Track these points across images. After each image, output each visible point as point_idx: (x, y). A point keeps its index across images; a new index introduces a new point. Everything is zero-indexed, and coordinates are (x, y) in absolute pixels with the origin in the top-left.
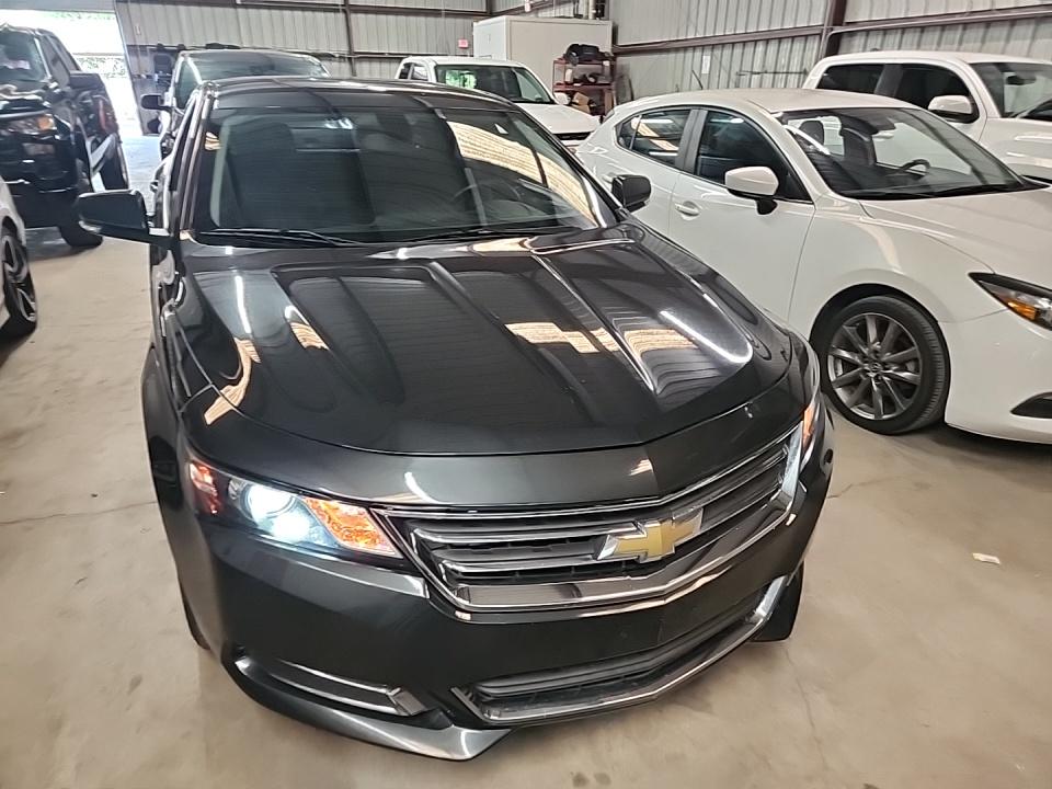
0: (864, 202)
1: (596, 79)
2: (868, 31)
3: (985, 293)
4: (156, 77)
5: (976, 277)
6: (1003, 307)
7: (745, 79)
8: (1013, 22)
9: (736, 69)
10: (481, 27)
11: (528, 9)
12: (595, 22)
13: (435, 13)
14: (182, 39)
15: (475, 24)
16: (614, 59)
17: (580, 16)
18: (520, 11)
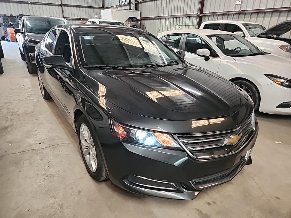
0: (234, 57)
1: (136, 26)
2: (209, 15)
3: (268, 79)
4: (4, 24)
5: (265, 75)
6: (273, 82)
7: (178, 27)
8: (245, 14)
9: (175, 24)
10: (103, 11)
11: (115, 7)
12: (135, 11)
13: (88, 7)
14: (12, 13)
15: (102, 11)
16: (141, 21)
17: (131, 9)
18: (113, 7)
